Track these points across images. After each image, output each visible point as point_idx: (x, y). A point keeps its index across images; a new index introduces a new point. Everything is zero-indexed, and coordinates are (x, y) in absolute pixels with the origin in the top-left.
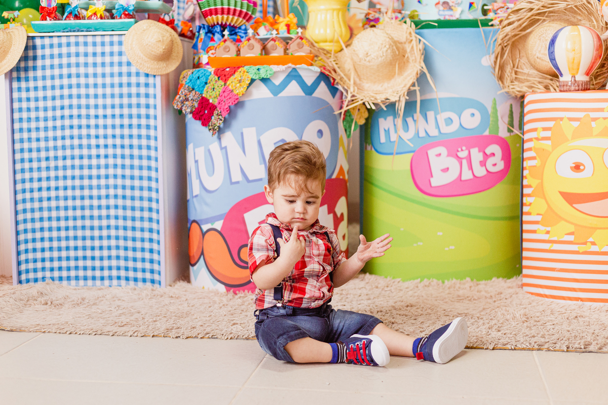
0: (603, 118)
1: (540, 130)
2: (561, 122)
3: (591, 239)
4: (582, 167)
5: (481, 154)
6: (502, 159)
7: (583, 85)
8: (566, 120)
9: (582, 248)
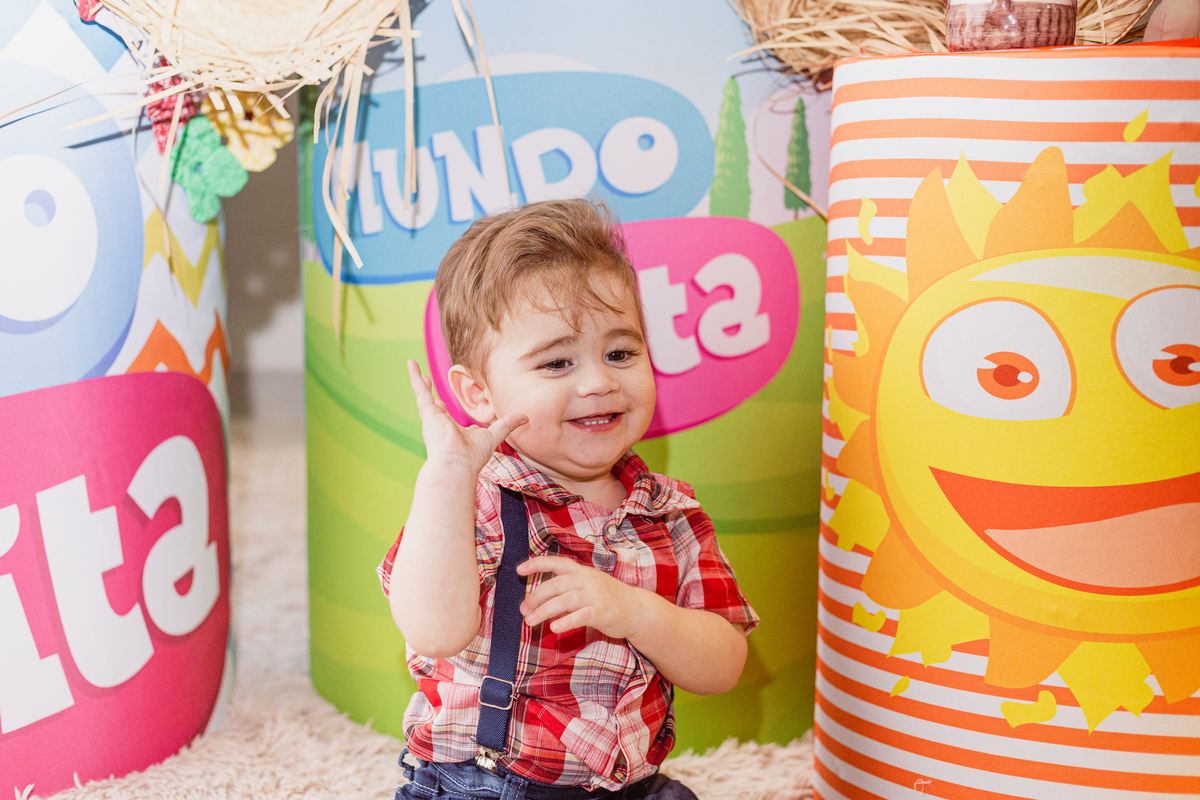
0: (1117, 167)
1: (869, 208)
2: (946, 181)
3: (1054, 680)
4: (1024, 377)
5: (680, 289)
6: (761, 311)
7: (1044, 21)
8: (963, 172)
9: (1017, 712)
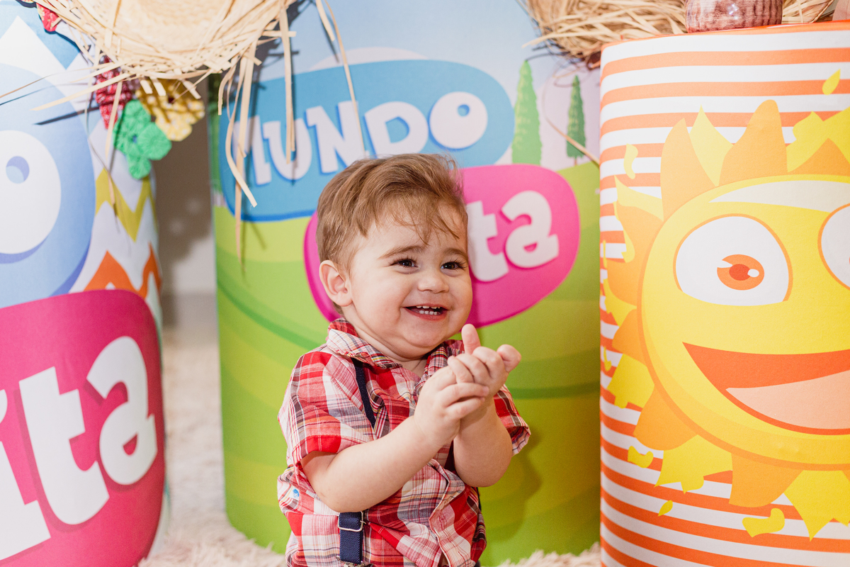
0: (818, 113)
1: (631, 152)
2: (689, 129)
3: (783, 500)
4: (753, 273)
5: (492, 219)
6: (551, 233)
7: (759, 7)
8: (702, 121)
9: (755, 525)
